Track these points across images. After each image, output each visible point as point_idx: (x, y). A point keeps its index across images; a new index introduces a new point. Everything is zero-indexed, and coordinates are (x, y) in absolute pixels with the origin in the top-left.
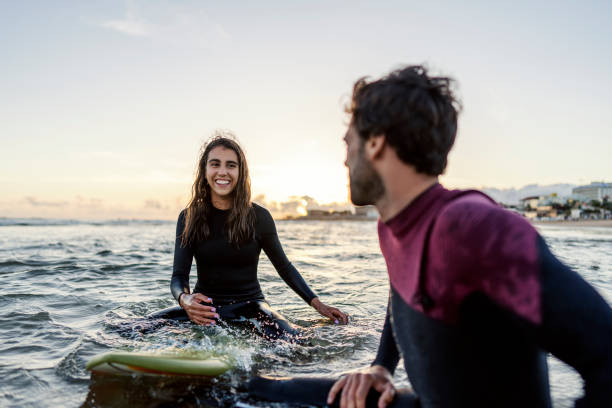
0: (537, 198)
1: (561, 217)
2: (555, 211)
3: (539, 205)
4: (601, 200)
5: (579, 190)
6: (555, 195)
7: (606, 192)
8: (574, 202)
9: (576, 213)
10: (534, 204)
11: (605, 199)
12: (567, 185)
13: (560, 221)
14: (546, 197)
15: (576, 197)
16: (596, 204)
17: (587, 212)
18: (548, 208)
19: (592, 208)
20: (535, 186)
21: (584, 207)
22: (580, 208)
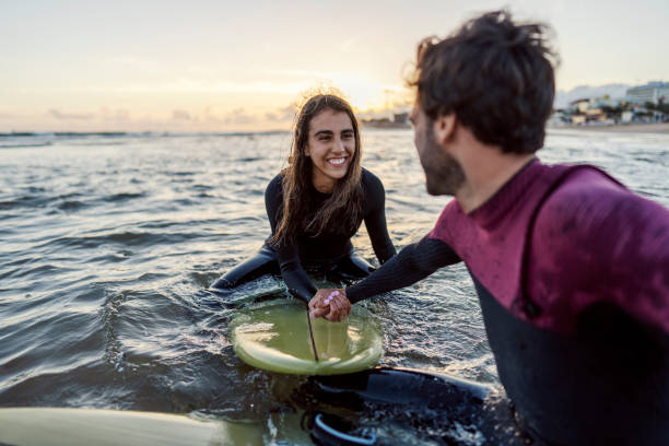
0: (587, 100)
1: (611, 121)
2: (605, 114)
3: (590, 108)
4: (655, 101)
5: (634, 91)
6: (607, 97)
7: (663, 93)
8: (627, 104)
9: (627, 116)
10: (583, 107)
11: (661, 101)
12: (620, 86)
13: (610, 126)
14: (597, 100)
15: (630, 98)
16: (650, 106)
17: (640, 115)
18: (598, 112)
19: (645, 110)
20: (585, 88)
21: (637, 110)
22: (632, 110)
